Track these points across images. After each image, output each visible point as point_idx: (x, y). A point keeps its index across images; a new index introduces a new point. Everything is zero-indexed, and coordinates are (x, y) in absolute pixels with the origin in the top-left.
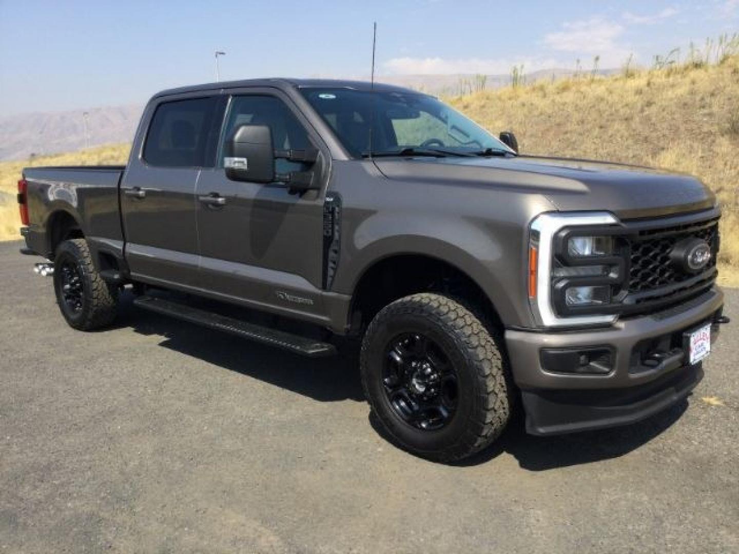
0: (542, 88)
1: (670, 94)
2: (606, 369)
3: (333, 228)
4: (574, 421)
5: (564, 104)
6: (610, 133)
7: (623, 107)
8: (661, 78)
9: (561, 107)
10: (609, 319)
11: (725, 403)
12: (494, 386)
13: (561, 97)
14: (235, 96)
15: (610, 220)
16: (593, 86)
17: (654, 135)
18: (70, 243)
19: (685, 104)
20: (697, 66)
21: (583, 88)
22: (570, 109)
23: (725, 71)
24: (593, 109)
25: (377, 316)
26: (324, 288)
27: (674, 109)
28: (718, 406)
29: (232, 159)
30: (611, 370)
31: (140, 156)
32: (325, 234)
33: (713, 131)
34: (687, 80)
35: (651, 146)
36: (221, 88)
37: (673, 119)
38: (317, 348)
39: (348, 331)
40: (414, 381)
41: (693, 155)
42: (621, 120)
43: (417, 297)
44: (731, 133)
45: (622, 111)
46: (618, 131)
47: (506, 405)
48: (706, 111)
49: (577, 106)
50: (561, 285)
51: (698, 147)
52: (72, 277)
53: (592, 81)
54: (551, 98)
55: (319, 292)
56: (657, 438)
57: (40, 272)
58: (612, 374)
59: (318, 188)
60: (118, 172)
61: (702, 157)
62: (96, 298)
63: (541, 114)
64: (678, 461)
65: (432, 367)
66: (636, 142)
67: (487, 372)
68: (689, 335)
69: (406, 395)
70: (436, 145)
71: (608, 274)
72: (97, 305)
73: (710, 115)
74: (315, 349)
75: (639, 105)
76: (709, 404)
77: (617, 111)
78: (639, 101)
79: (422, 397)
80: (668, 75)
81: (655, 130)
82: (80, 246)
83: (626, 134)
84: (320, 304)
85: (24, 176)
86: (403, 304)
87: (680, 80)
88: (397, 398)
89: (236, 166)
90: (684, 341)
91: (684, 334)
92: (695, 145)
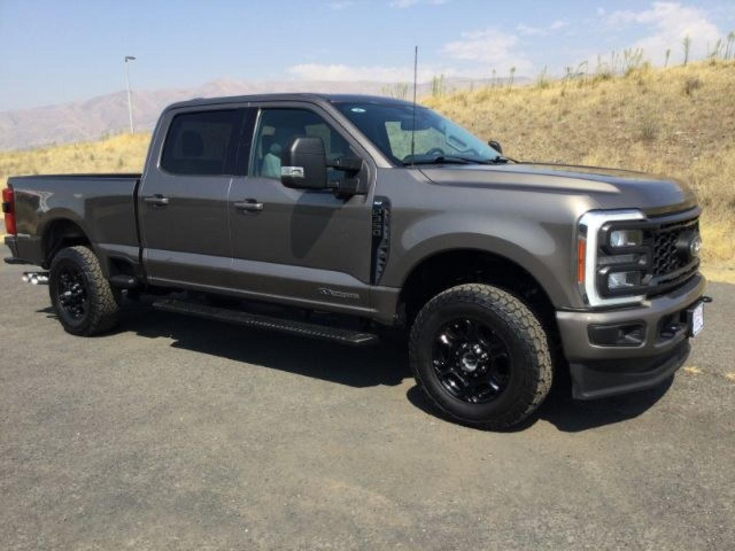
0: (462, 97)
1: (584, 103)
2: (639, 341)
3: (382, 229)
4: (611, 386)
5: (485, 113)
6: (532, 140)
7: (541, 116)
8: (573, 89)
9: (483, 116)
10: (638, 299)
11: (703, 371)
12: (544, 360)
13: (481, 106)
14: (263, 109)
15: (638, 216)
16: (510, 95)
17: (574, 141)
18: (71, 250)
19: (598, 113)
20: (606, 77)
21: (502, 98)
22: (491, 117)
23: (631, 83)
24: (513, 118)
25: (427, 305)
26: (373, 282)
27: (588, 117)
28: (698, 375)
29: (289, 168)
30: (643, 341)
31: (158, 165)
32: (374, 234)
33: (627, 137)
34: (598, 90)
35: (573, 152)
36: (247, 102)
37: (590, 127)
38: (362, 337)
39: (395, 320)
40: (464, 361)
41: (612, 160)
42: (541, 128)
43: (467, 287)
44: (643, 139)
45: (541, 120)
46: (540, 138)
47: (551, 377)
48: (619, 119)
49: (497, 114)
50: (604, 271)
51: (616, 152)
52: (73, 285)
53: (509, 91)
54: (473, 107)
55: (367, 286)
56: (660, 401)
57: (30, 281)
58: (643, 344)
59: (365, 193)
60: (133, 181)
61: (621, 162)
62: (102, 303)
63: (464, 122)
64: (685, 418)
65: (482, 346)
66: (558, 148)
67: (538, 348)
68: (691, 311)
69: (456, 374)
70: (437, 153)
71: (639, 260)
72: (102, 311)
73: (622, 123)
74: (359, 339)
75: (557, 113)
76: (691, 373)
77: (536, 119)
78: (556, 110)
79: (473, 375)
80: (580, 86)
81: (574, 137)
82: (82, 253)
83: (548, 141)
84: (367, 298)
85: (10, 185)
86: (455, 294)
87: (591, 90)
88: (447, 377)
89: (294, 174)
90: (689, 317)
91: (689, 311)
92: (613, 150)
